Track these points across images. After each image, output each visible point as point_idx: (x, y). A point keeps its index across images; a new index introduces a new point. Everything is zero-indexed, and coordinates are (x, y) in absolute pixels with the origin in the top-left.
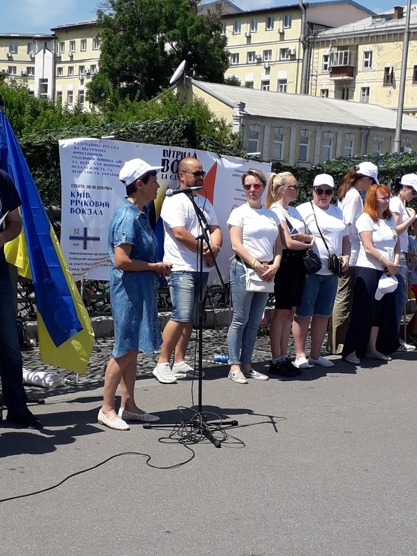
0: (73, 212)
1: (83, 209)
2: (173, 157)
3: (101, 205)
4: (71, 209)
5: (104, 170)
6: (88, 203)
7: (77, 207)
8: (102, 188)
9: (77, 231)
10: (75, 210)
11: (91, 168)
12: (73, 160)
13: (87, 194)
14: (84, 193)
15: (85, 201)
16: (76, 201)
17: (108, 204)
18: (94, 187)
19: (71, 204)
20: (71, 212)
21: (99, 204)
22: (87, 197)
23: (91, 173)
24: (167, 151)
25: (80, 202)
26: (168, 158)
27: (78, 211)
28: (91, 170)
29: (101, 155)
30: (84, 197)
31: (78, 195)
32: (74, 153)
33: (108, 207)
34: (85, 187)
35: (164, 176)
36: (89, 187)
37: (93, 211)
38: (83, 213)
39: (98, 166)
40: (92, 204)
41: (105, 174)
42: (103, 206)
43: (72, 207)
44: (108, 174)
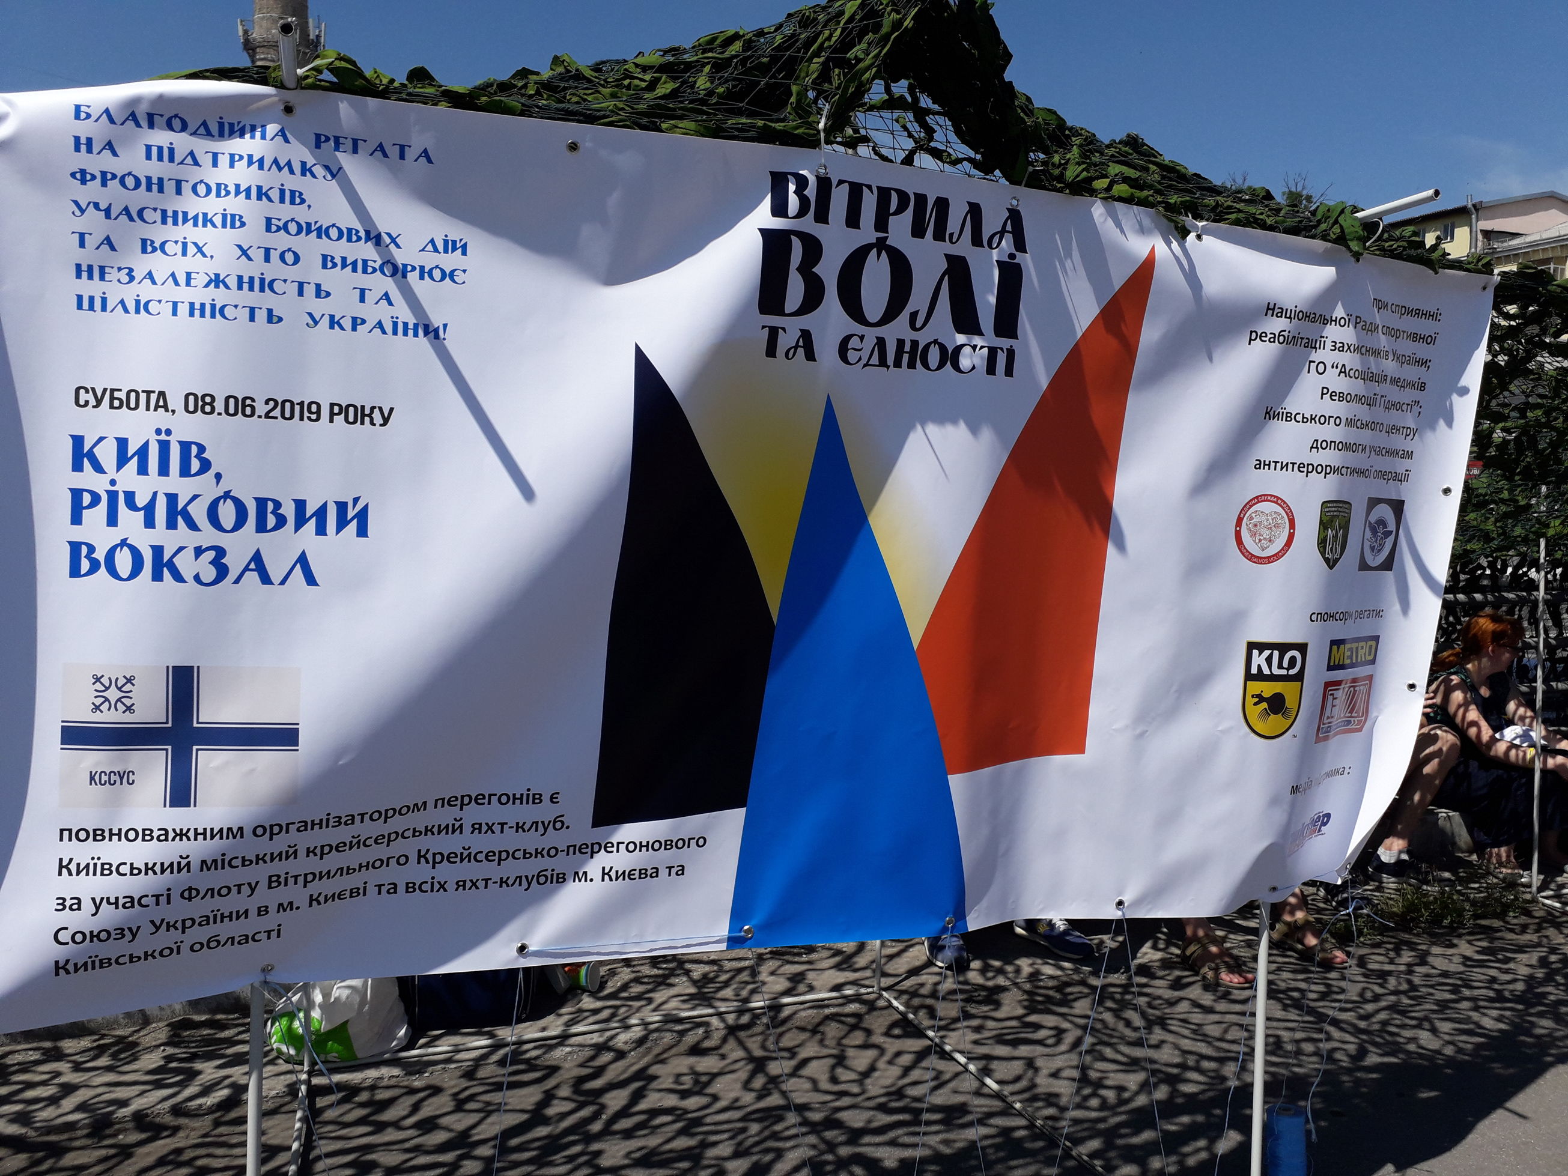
0: (85, 565)
3: (301, 521)
4: (75, 547)
5: (320, 292)
6: (199, 512)
8: (310, 411)
9: (113, 694)
11: (217, 281)
12: (81, 224)
13: (185, 446)
14: (164, 447)
16: (113, 496)
17: (362, 517)
19: (76, 519)
20: (75, 572)
21: (289, 510)
22: (185, 472)
23: (218, 311)
24: (802, 183)
25: (141, 501)
26: (808, 224)
27: (124, 562)
28: (220, 296)
29: (296, 198)
30: (164, 471)
32: (83, 177)
33: (362, 532)
34: (175, 401)
35: (785, 341)
36: (201, 404)
38: (157, 576)
39: (274, 270)
40: (227, 513)
41: (333, 322)
42: (321, 530)
43: (78, 534)
44: (356, 323)
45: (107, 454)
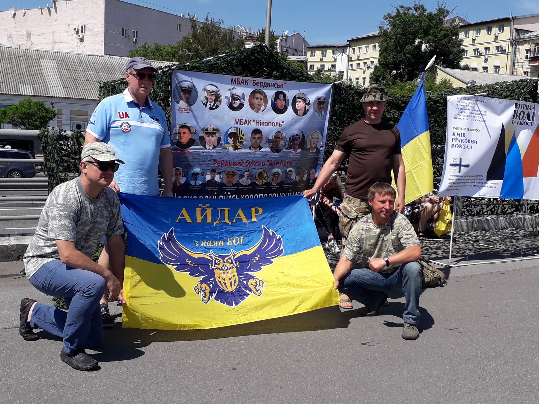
0: (453, 146)
1: (460, 145)
2: (521, 109)
3: (471, 142)
4: (452, 144)
5: (475, 117)
6: (464, 141)
7: (456, 143)
8: (473, 130)
9: (455, 160)
10: (454, 145)
11: (468, 116)
12: (456, 110)
13: (463, 134)
14: (462, 134)
15: (462, 139)
16: (456, 139)
17: (477, 142)
18: (468, 129)
19: (452, 141)
20: (452, 147)
21: (470, 141)
22: (463, 136)
23: (467, 119)
24: (518, 104)
25: (459, 140)
26: (518, 109)
27: (457, 146)
28: (468, 118)
29: (474, 107)
30: (461, 136)
31: (457, 135)
32: (457, 105)
33: (476, 144)
34: (463, 129)
35: (514, 122)
36: (465, 129)
37: (466, 146)
38: (460, 148)
39: (472, 115)
40: (466, 141)
41: (476, 120)
42: (473, 143)
43: (453, 143)
44: (478, 120)
45: (456, 134)
